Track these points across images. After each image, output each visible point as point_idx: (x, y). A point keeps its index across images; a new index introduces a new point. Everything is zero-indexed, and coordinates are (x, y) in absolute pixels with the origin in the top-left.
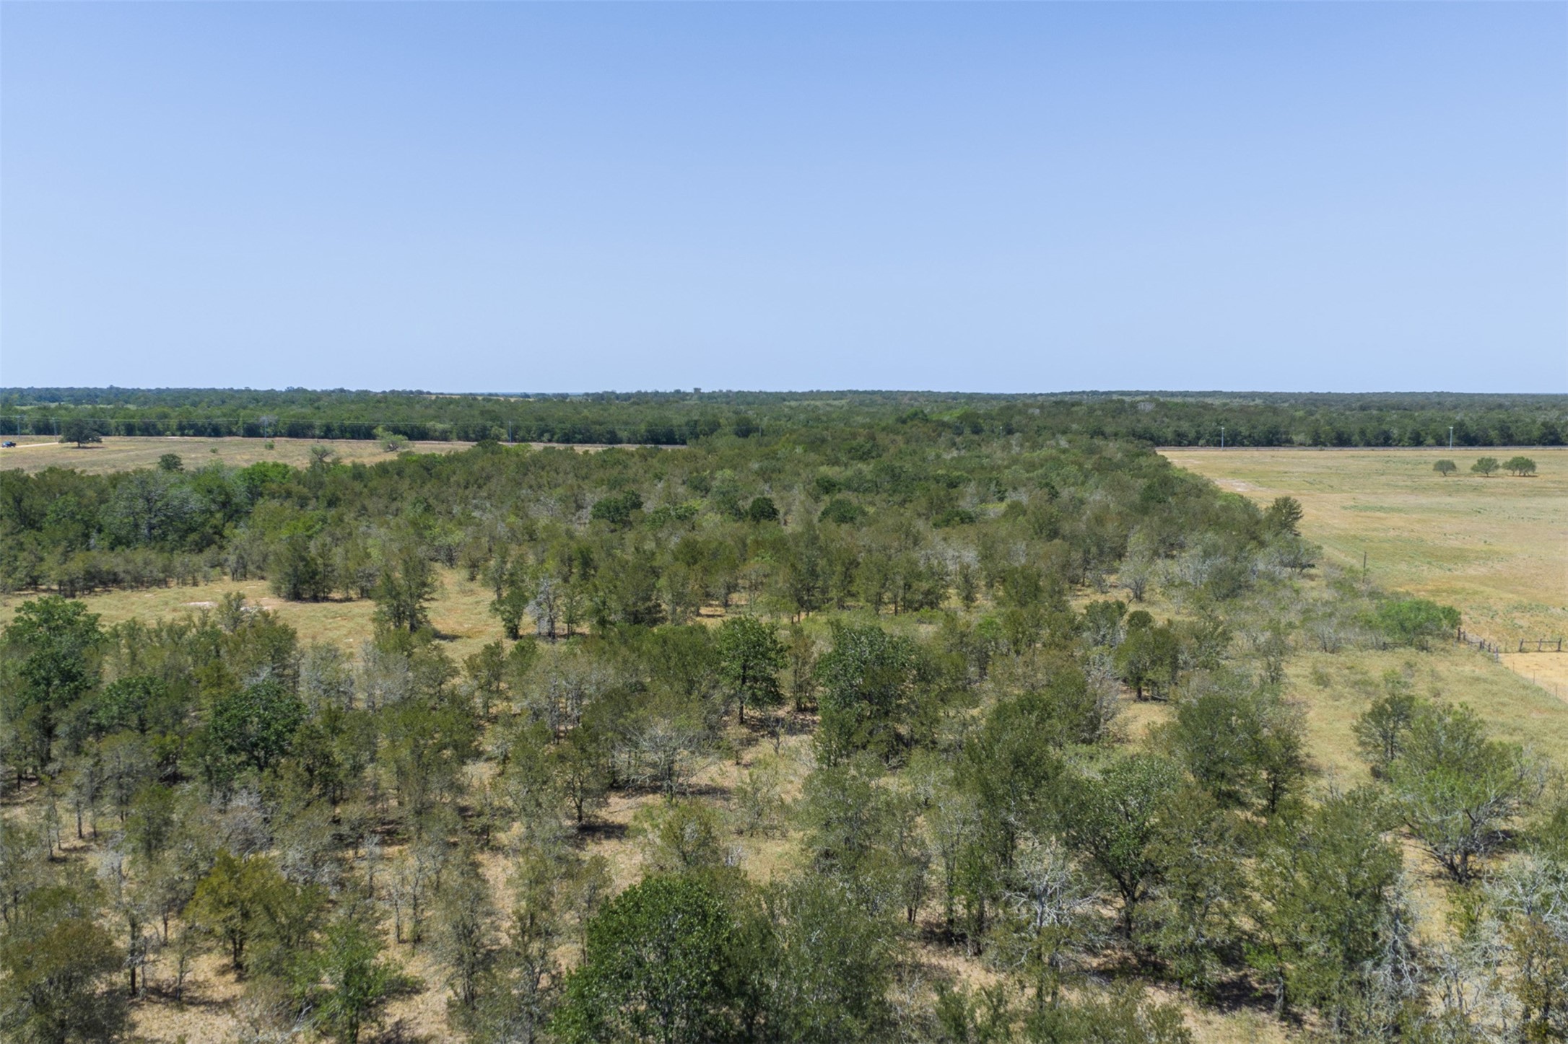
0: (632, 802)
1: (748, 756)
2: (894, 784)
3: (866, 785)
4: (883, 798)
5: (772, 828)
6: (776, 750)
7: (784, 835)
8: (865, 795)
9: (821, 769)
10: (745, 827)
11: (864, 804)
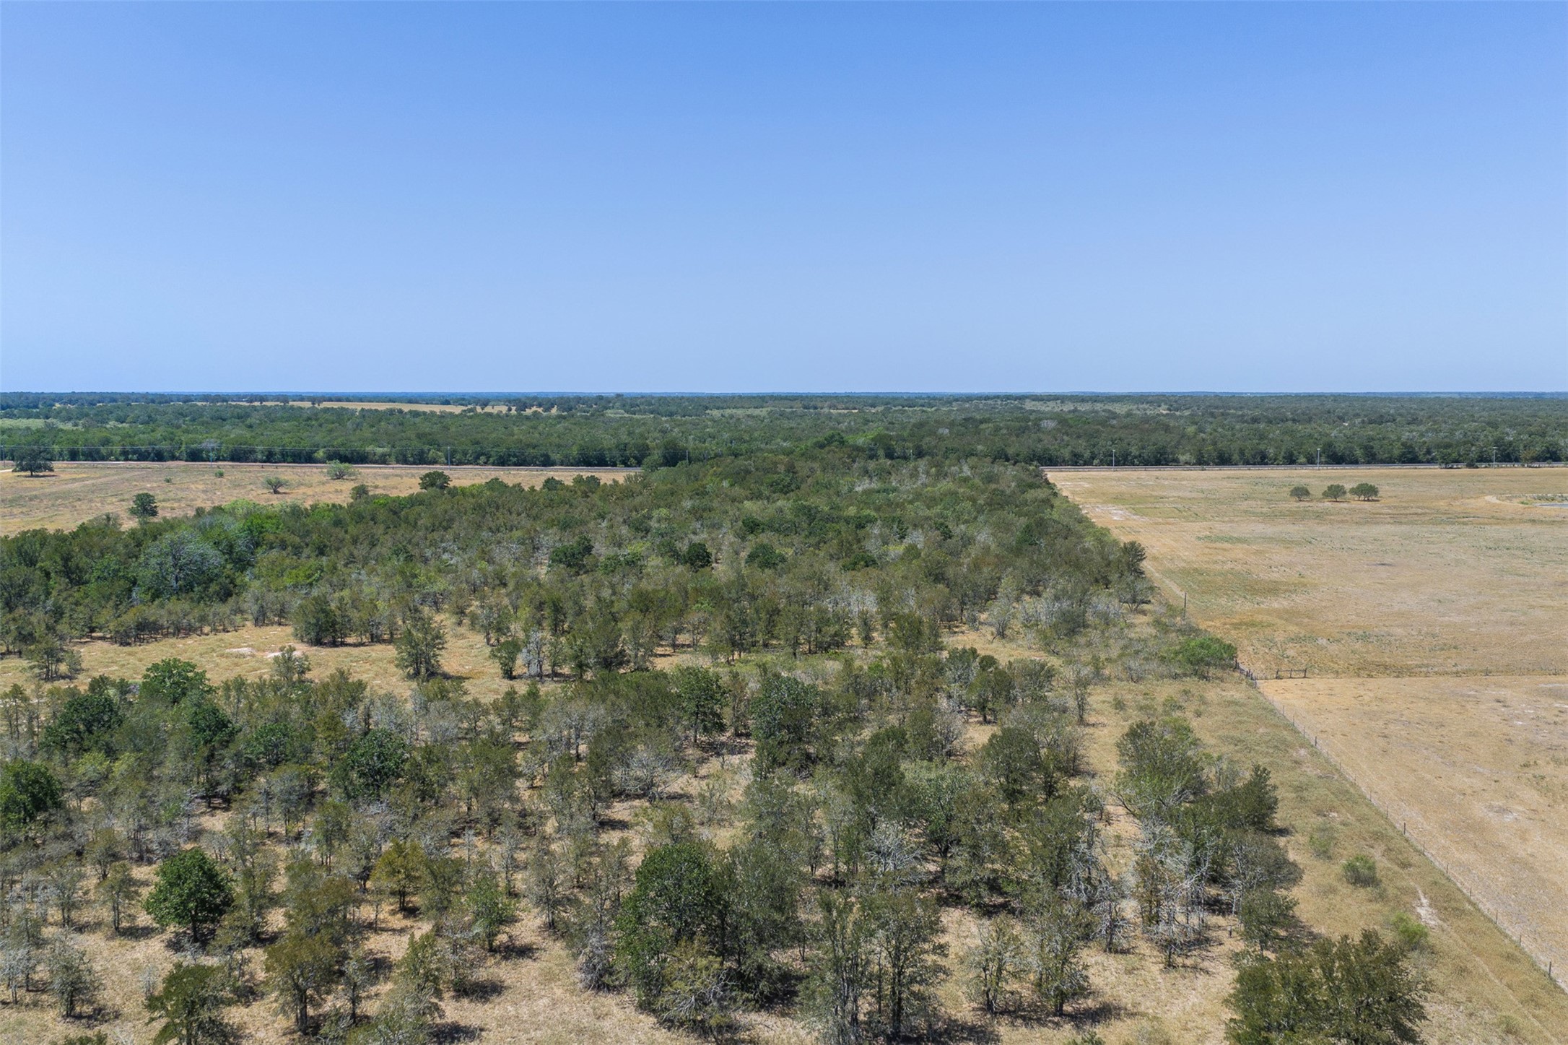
0: (626, 805)
1: (703, 771)
2: (803, 789)
3: (785, 791)
4: (796, 798)
5: (723, 820)
6: (722, 766)
7: (731, 825)
8: (784, 797)
9: (755, 781)
10: (705, 820)
11: (784, 803)
